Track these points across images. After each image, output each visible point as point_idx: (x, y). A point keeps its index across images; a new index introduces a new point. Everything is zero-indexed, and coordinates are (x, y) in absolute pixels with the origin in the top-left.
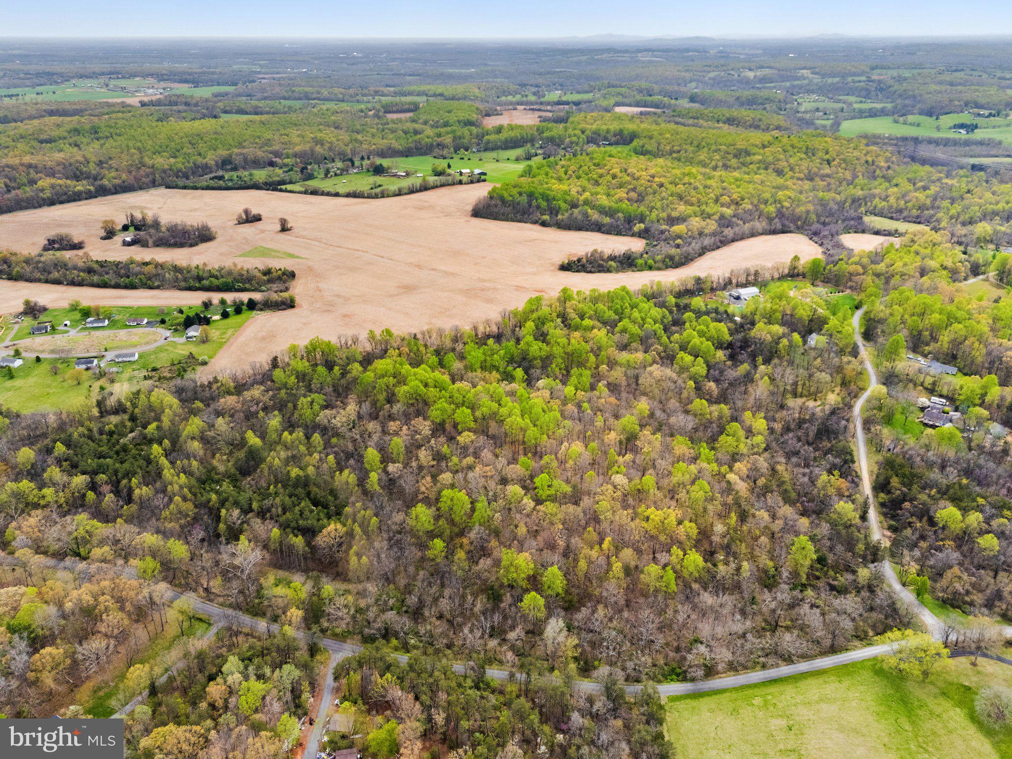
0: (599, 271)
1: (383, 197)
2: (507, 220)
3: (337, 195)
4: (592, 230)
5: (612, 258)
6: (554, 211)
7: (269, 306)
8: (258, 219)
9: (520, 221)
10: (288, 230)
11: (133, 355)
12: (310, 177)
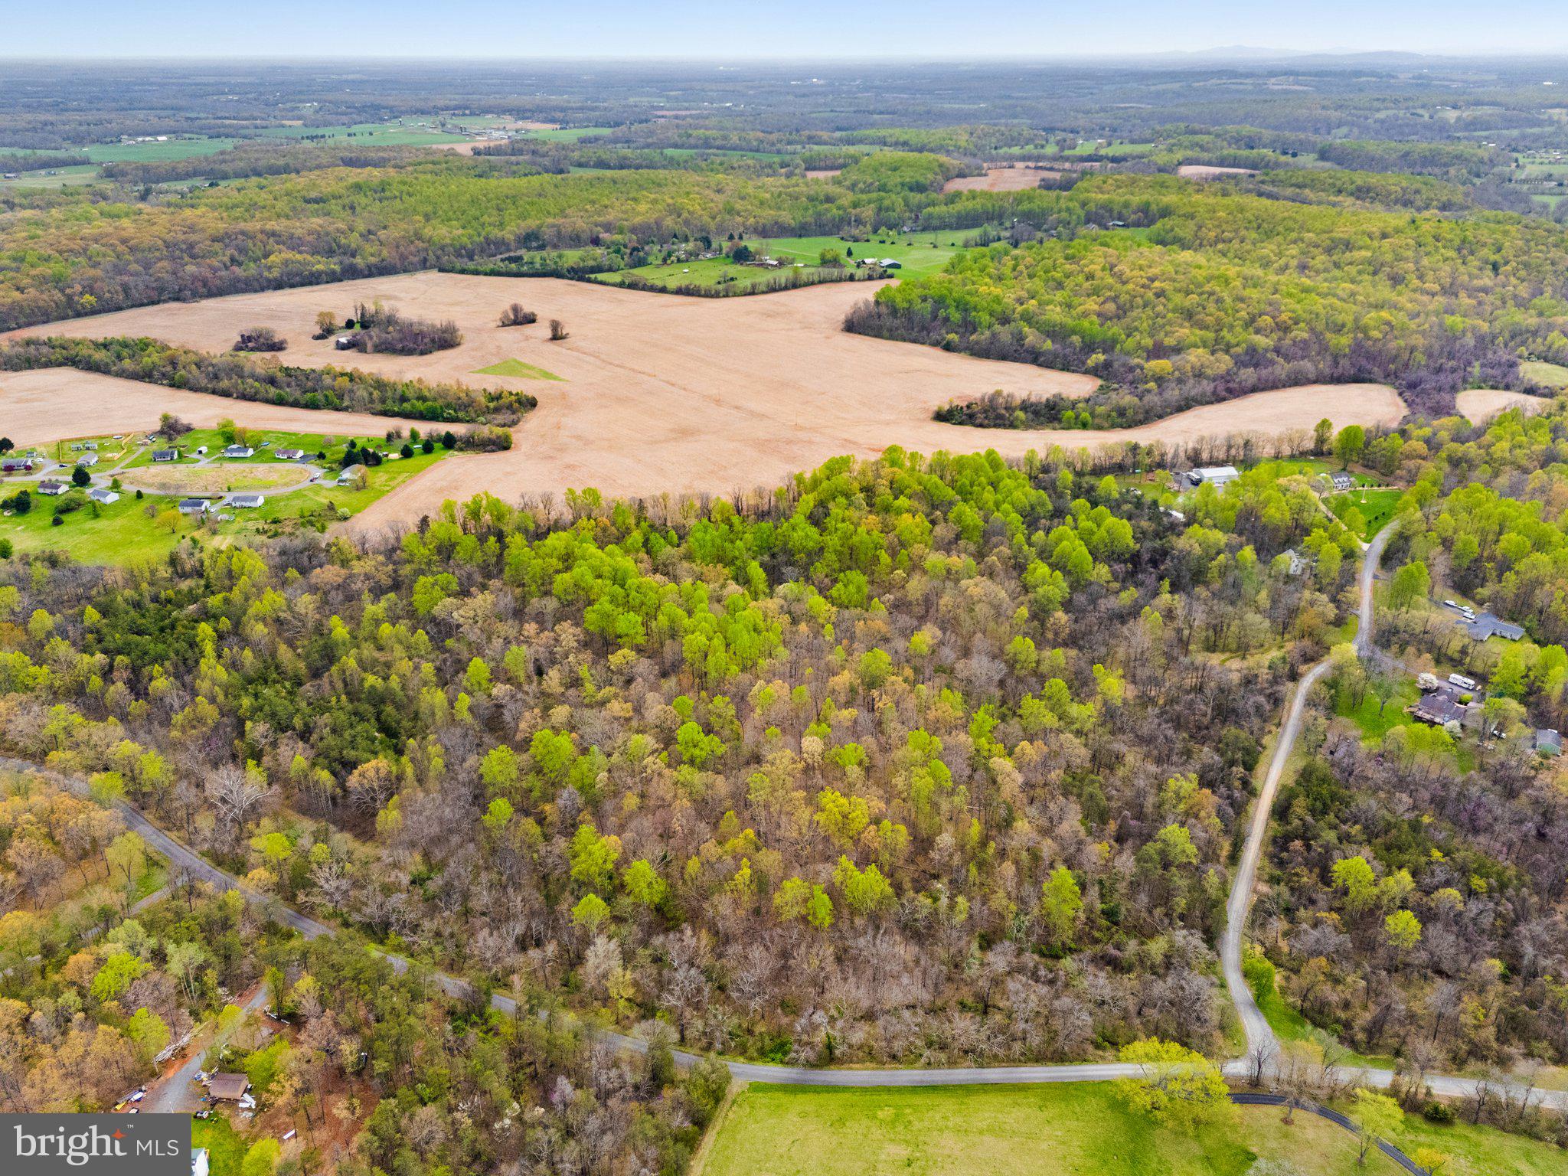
0: (996, 426)
1: (726, 296)
2: (892, 337)
3: (663, 290)
4: (1024, 361)
5: (1025, 406)
6: (969, 326)
7: (472, 444)
8: (531, 319)
9: (914, 341)
10: (562, 338)
11: (255, 499)
12: (641, 263)
